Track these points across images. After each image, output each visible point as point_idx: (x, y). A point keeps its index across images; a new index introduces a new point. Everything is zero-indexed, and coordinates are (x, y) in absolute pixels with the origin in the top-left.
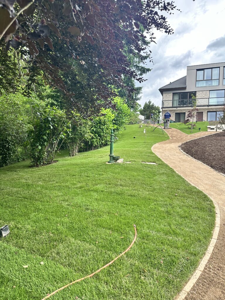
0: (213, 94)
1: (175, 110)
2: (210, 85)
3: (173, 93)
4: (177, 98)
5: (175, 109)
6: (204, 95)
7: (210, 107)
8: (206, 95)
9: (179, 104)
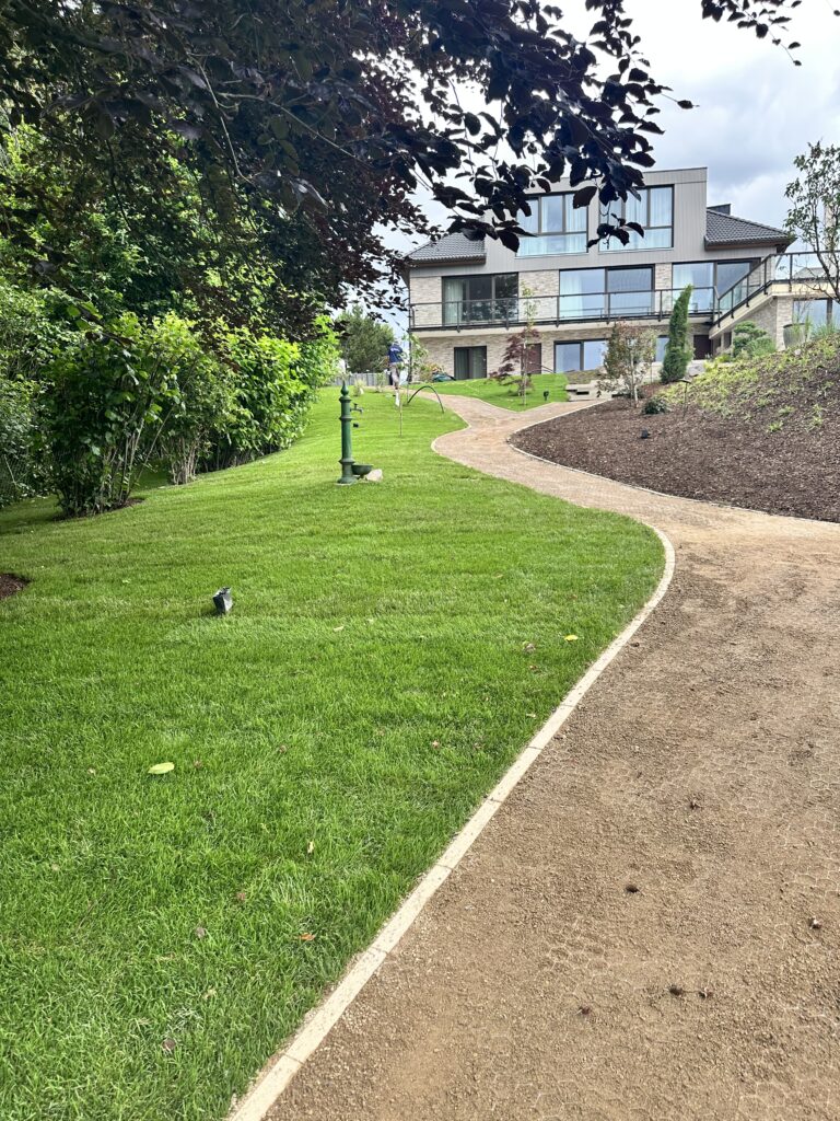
0: (571, 284)
1: (451, 339)
2: (560, 250)
3: (443, 277)
4: (455, 294)
5: (453, 333)
6: (542, 286)
7: (562, 327)
8: (547, 286)
9: (464, 318)
